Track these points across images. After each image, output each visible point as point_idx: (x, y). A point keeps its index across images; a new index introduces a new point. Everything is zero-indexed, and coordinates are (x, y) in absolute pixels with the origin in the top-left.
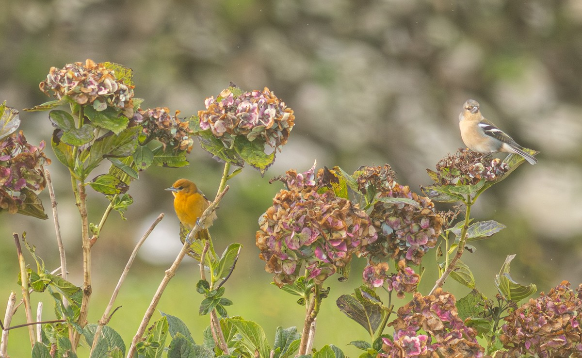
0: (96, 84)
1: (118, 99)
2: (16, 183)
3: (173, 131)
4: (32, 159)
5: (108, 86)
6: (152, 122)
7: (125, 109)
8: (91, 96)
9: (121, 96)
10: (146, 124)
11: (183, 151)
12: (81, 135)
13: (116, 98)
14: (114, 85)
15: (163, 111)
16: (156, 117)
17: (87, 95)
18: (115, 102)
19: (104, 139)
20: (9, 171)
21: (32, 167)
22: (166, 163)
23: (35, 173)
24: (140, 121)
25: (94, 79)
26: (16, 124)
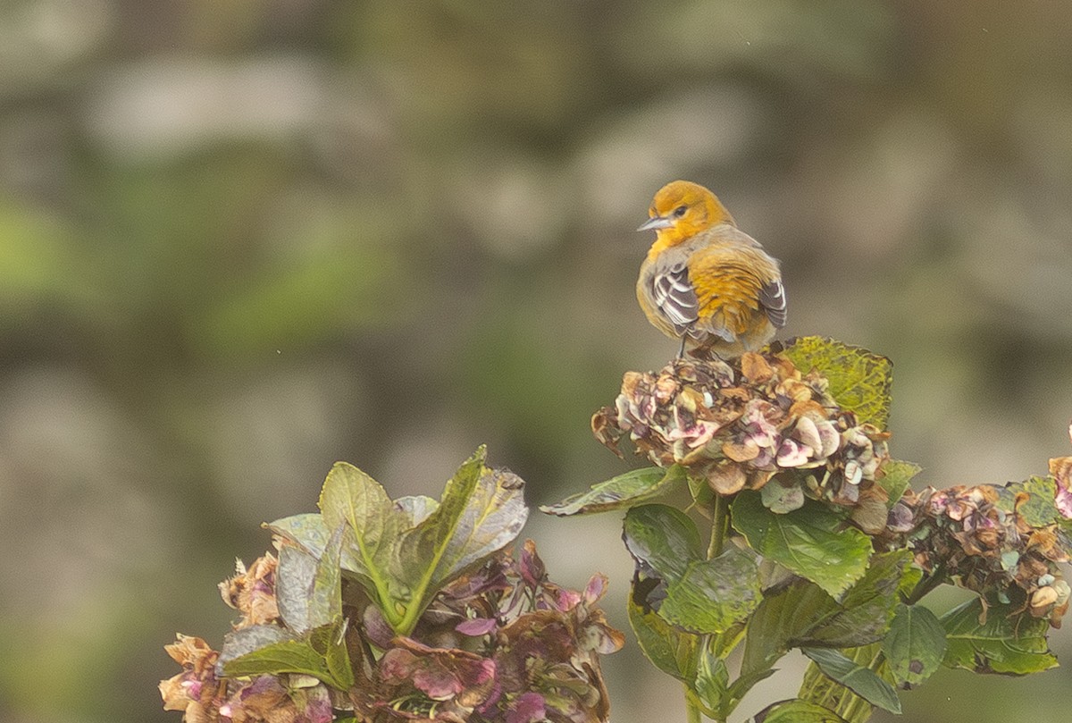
0: (772, 431)
1: (839, 475)
2: (512, 705)
3: (1009, 561)
4: (565, 629)
5: (811, 438)
6: (942, 531)
7: (862, 504)
8: (757, 469)
9: (851, 466)
10: (922, 535)
11: (1038, 620)
12: (723, 588)
13: (832, 475)
14: (827, 432)
15: (977, 495)
16: (955, 515)
17: (744, 466)
18: (829, 483)
19: (792, 588)
20: (490, 666)
21: (565, 658)
22: (987, 660)
23: (573, 675)
24: (906, 528)
25: (766, 417)
26: (516, 521)
